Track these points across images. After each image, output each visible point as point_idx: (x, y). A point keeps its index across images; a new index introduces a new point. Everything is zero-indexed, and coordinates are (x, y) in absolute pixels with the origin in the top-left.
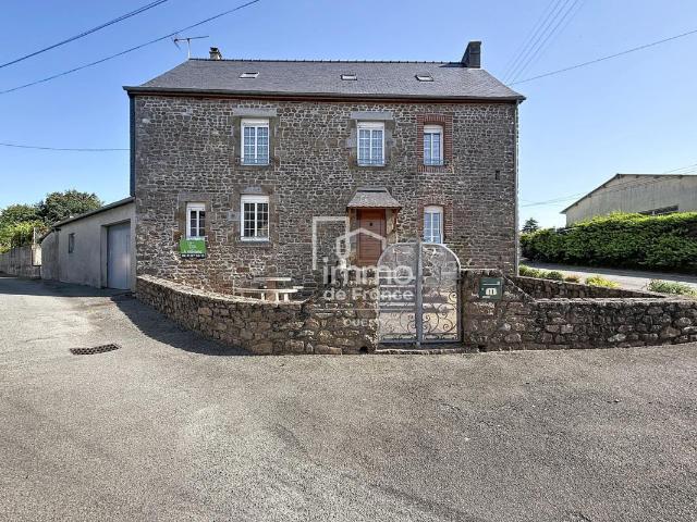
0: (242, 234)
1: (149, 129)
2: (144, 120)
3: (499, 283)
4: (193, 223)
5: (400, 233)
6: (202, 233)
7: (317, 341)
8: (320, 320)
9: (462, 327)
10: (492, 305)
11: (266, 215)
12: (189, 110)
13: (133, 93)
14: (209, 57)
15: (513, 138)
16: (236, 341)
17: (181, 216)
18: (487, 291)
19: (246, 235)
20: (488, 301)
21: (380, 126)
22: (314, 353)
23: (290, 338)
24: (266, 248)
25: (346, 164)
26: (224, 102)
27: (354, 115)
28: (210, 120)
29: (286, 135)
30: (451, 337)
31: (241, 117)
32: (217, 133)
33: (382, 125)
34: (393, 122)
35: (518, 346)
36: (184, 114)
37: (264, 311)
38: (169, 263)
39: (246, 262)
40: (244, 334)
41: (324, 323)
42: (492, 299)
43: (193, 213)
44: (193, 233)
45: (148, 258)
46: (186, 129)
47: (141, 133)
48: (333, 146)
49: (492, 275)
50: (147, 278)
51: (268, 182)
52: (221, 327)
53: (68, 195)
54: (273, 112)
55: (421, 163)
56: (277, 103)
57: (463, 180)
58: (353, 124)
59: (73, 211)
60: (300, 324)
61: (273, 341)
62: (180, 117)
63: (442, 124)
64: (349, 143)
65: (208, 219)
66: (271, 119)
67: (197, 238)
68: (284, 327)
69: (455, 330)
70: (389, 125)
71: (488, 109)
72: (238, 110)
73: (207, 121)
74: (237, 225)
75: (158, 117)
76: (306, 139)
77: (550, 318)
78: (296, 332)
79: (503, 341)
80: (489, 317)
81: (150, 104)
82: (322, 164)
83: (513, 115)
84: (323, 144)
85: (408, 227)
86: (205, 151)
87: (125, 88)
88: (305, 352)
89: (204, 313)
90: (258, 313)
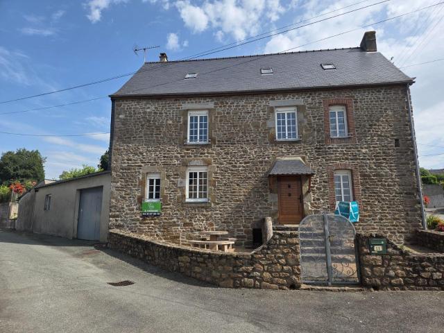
0: (187, 196)
1: (124, 122)
2: (121, 116)
3: (383, 243)
4: (151, 189)
5: (314, 193)
6: (157, 196)
7: (262, 279)
8: (263, 265)
9: (361, 273)
10: (379, 258)
11: (205, 181)
12: (151, 107)
13: (114, 99)
14: (159, 60)
15: (408, 112)
16: (208, 279)
17: (142, 184)
18: (375, 247)
19: (190, 196)
20: (376, 255)
21: (293, 110)
22: (260, 288)
23: (244, 277)
24: (205, 206)
25: (267, 140)
26: (176, 100)
27: (272, 103)
28: (166, 113)
29: (221, 121)
30: (352, 280)
31: (188, 110)
32: (171, 122)
33: (295, 108)
34: (303, 107)
35: (401, 287)
36: (148, 110)
37: (227, 259)
38: (133, 220)
39: (191, 218)
40: (214, 274)
41: (266, 267)
42: (379, 254)
43: (151, 181)
44: (151, 196)
45: (118, 216)
46: (149, 121)
47: (118, 125)
48: (257, 126)
49: (377, 236)
50: (117, 231)
51: (207, 156)
52: (197, 269)
53: (19, 153)
54: (211, 105)
55: (328, 136)
56: (214, 98)
57: (366, 148)
58: (272, 110)
59: (21, 167)
60: (250, 268)
61: (234, 279)
62: (145, 113)
63: (345, 105)
64: (269, 124)
65: (162, 185)
66: (210, 110)
67: (154, 200)
68: (241, 269)
69: (356, 275)
70: (300, 108)
71: (383, 91)
72: (186, 105)
73: (164, 115)
74: (183, 189)
75: (130, 113)
76: (235, 123)
77: (424, 267)
78: (249, 273)
79: (390, 283)
80: (379, 266)
81: (125, 105)
82: (248, 141)
83: (406, 95)
84: (249, 126)
85: (320, 189)
86: (162, 135)
87: (109, 96)
88: (255, 287)
89: (184, 260)
90: (224, 261)
